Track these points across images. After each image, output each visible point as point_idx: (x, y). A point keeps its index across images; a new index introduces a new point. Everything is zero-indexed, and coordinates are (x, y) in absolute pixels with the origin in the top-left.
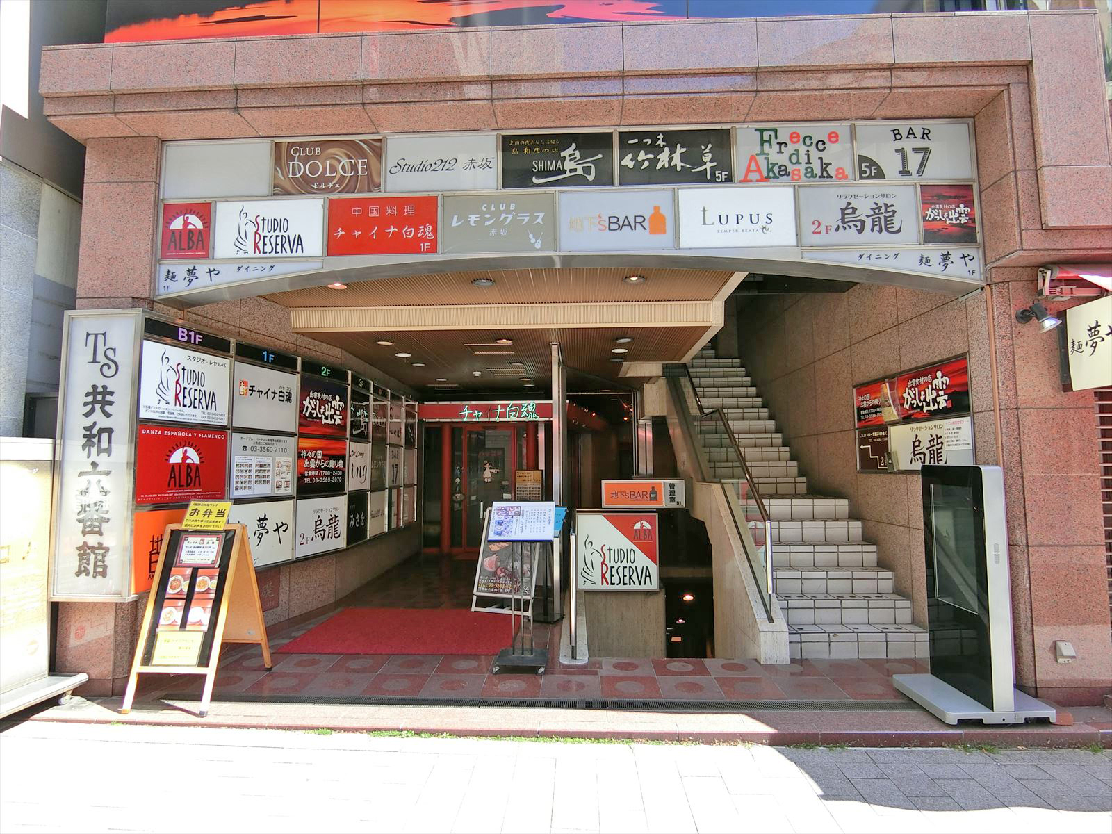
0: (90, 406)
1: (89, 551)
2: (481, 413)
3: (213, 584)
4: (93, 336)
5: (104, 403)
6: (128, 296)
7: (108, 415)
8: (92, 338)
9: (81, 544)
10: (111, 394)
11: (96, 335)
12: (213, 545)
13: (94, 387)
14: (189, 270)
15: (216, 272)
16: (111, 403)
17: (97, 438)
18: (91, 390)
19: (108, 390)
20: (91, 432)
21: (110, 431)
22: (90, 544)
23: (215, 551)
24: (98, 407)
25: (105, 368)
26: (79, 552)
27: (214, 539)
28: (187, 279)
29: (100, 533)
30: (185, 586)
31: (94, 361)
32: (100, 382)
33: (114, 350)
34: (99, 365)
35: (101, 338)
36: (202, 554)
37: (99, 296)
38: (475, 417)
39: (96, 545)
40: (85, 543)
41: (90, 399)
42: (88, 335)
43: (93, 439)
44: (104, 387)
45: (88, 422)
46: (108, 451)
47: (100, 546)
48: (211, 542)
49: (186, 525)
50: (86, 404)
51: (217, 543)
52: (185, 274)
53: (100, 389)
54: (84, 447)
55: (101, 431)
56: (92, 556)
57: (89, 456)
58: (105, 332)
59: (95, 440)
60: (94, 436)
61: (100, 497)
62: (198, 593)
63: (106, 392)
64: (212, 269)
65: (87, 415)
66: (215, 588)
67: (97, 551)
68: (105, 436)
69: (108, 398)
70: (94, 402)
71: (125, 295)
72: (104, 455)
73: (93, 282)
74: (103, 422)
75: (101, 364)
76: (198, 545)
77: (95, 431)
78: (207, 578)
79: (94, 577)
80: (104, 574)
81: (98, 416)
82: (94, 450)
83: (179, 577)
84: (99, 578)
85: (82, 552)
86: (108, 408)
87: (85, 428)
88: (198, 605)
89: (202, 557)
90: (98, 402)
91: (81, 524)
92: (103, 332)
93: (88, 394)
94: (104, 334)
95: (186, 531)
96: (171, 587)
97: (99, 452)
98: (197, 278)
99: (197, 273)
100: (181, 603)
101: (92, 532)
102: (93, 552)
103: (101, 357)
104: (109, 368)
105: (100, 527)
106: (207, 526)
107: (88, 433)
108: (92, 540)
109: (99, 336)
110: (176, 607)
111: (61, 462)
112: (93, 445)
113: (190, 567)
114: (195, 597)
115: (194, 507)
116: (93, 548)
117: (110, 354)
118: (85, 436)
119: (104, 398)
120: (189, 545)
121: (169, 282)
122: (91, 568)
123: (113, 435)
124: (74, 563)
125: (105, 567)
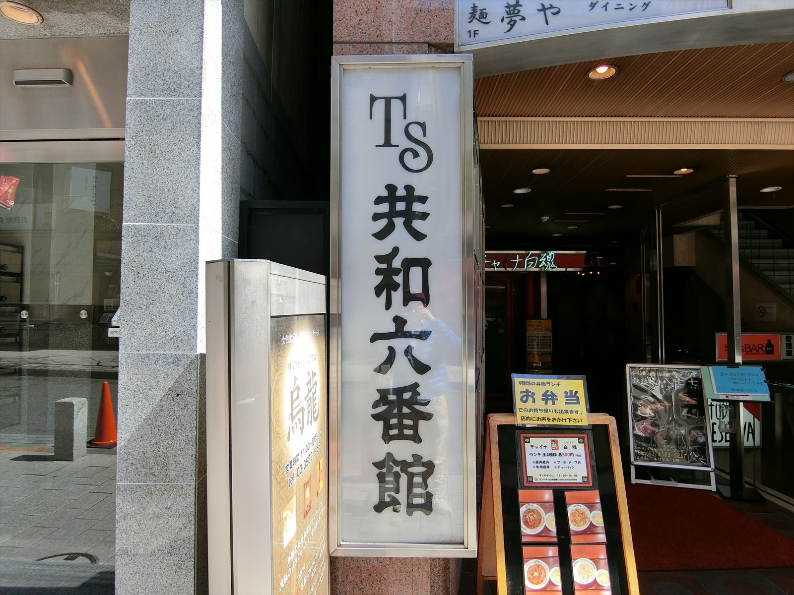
0: (383, 222)
1: (397, 469)
2: (499, 263)
3: (597, 517)
4: (383, 101)
5: (409, 216)
6: (422, 40)
7: (418, 236)
8: (380, 105)
9: (380, 457)
10: (423, 199)
11: (388, 101)
12: (575, 451)
13: (391, 188)
14: (509, 6)
15: (555, 10)
16: (424, 216)
17: (401, 275)
18: (385, 193)
19: (416, 193)
20: (390, 264)
21: (425, 264)
22: (399, 457)
23: (583, 459)
24: (399, 222)
25: (408, 156)
26: (377, 471)
27: (575, 441)
28: (507, 20)
29: (417, 439)
30: (549, 521)
31: (388, 143)
32: (401, 180)
33: (423, 126)
34: (398, 151)
35: (396, 105)
36: (561, 464)
37: (372, 40)
38: (493, 267)
39: (410, 459)
40: (389, 455)
41: (384, 208)
42: (373, 99)
43: (396, 278)
44: (409, 189)
45: (384, 247)
46: (425, 298)
47: (417, 458)
48: (570, 446)
49: (523, 418)
50: (377, 217)
51: (581, 448)
52: (502, 12)
53: (401, 192)
54: (378, 291)
55: (409, 263)
56: (404, 479)
57: (388, 305)
58: (405, 96)
59: (399, 279)
60: (397, 272)
61: (412, 376)
62: (577, 533)
63: (411, 196)
64: (547, 6)
65: (380, 235)
66: (603, 525)
67: (411, 470)
68: (416, 273)
69: (417, 207)
70: (392, 214)
71: (416, 39)
72: (416, 305)
73: (360, 17)
74: (410, 249)
75: (399, 150)
76: (549, 450)
77: (397, 263)
78: (583, 508)
79: (410, 514)
80: (427, 507)
81: (400, 236)
82: (397, 296)
83: (535, 506)
84: (418, 514)
85: (384, 470)
86: (417, 224)
87: (379, 259)
88: (583, 555)
89: (561, 471)
90: (400, 214)
91: (381, 423)
92: (401, 95)
93: (379, 200)
94: (403, 99)
95: (523, 428)
96: (526, 523)
97: (408, 298)
98: (523, 19)
99: (523, 11)
100: (552, 551)
101: (401, 436)
102: (404, 470)
103: (398, 136)
104: (416, 155)
105: (415, 427)
106: (559, 420)
107: (384, 266)
108: (403, 450)
109: (393, 101)
110: (545, 558)
111: (339, 316)
112: (395, 286)
113: (547, 488)
114: (574, 539)
115: (524, 388)
116: (404, 465)
117: (416, 131)
118: (378, 272)
119: (409, 206)
120: (534, 450)
121: (476, 25)
122: (402, 497)
123: (431, 270)
124: (371, 491)
125: (429, 496)
